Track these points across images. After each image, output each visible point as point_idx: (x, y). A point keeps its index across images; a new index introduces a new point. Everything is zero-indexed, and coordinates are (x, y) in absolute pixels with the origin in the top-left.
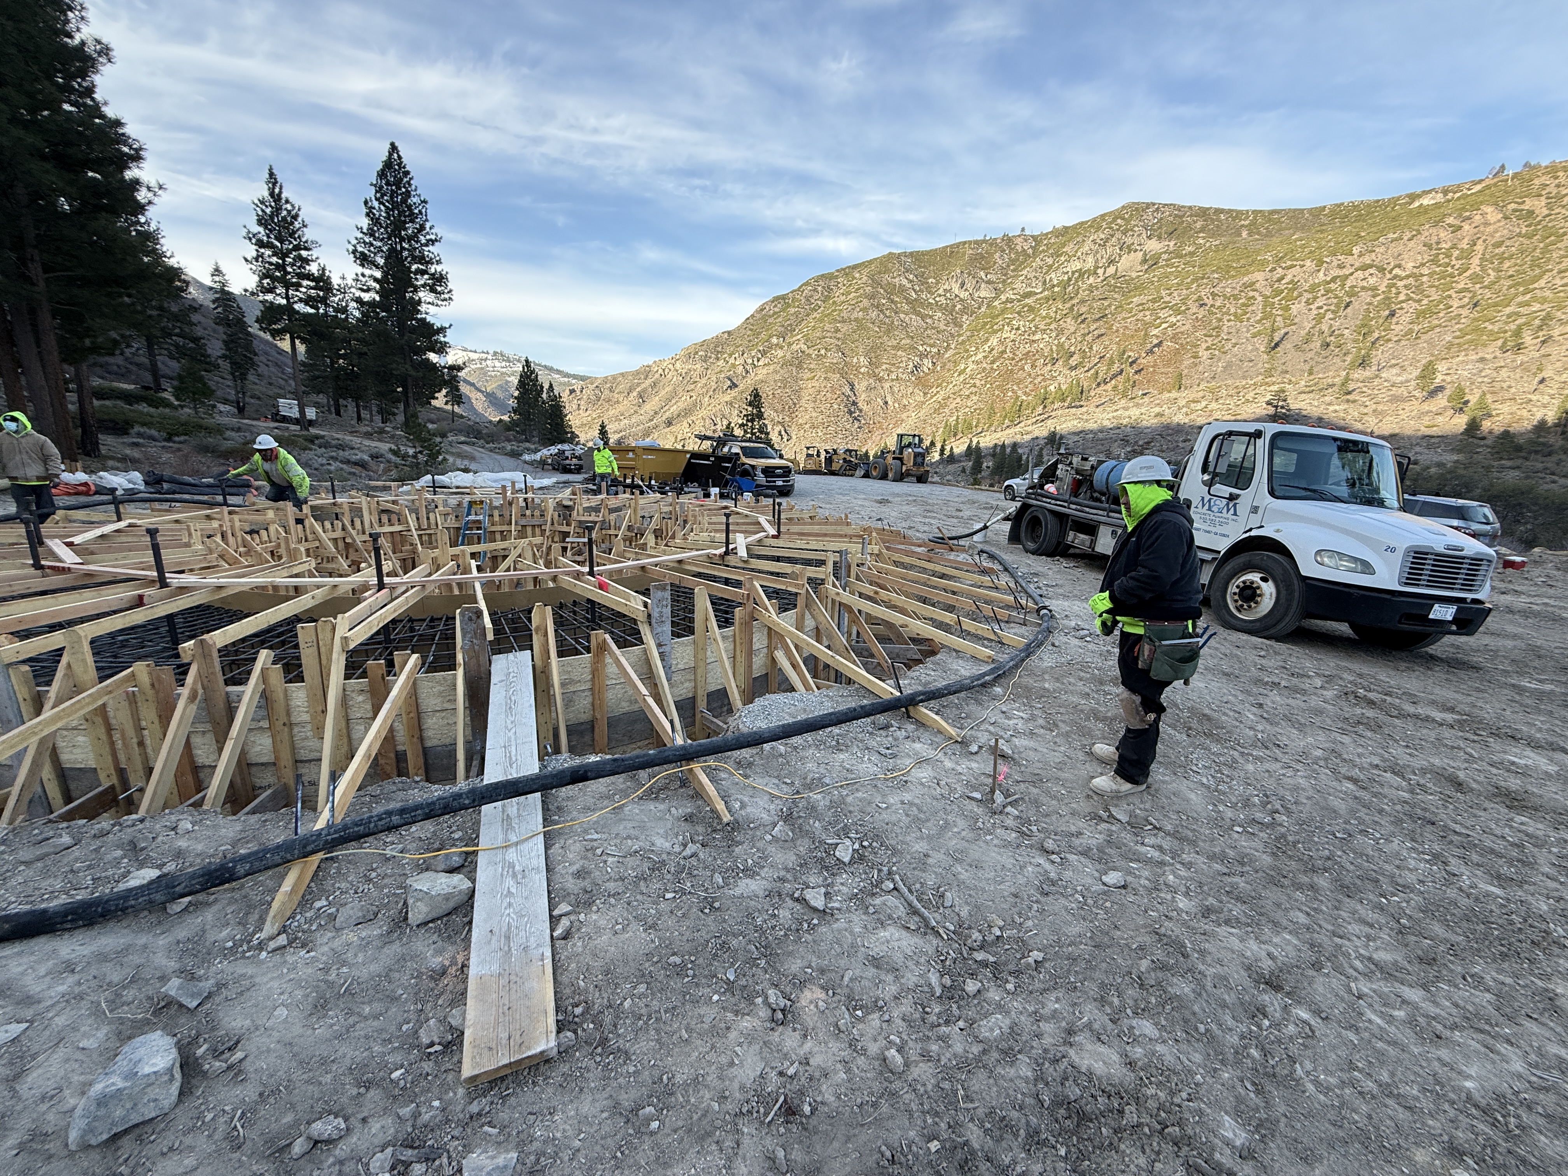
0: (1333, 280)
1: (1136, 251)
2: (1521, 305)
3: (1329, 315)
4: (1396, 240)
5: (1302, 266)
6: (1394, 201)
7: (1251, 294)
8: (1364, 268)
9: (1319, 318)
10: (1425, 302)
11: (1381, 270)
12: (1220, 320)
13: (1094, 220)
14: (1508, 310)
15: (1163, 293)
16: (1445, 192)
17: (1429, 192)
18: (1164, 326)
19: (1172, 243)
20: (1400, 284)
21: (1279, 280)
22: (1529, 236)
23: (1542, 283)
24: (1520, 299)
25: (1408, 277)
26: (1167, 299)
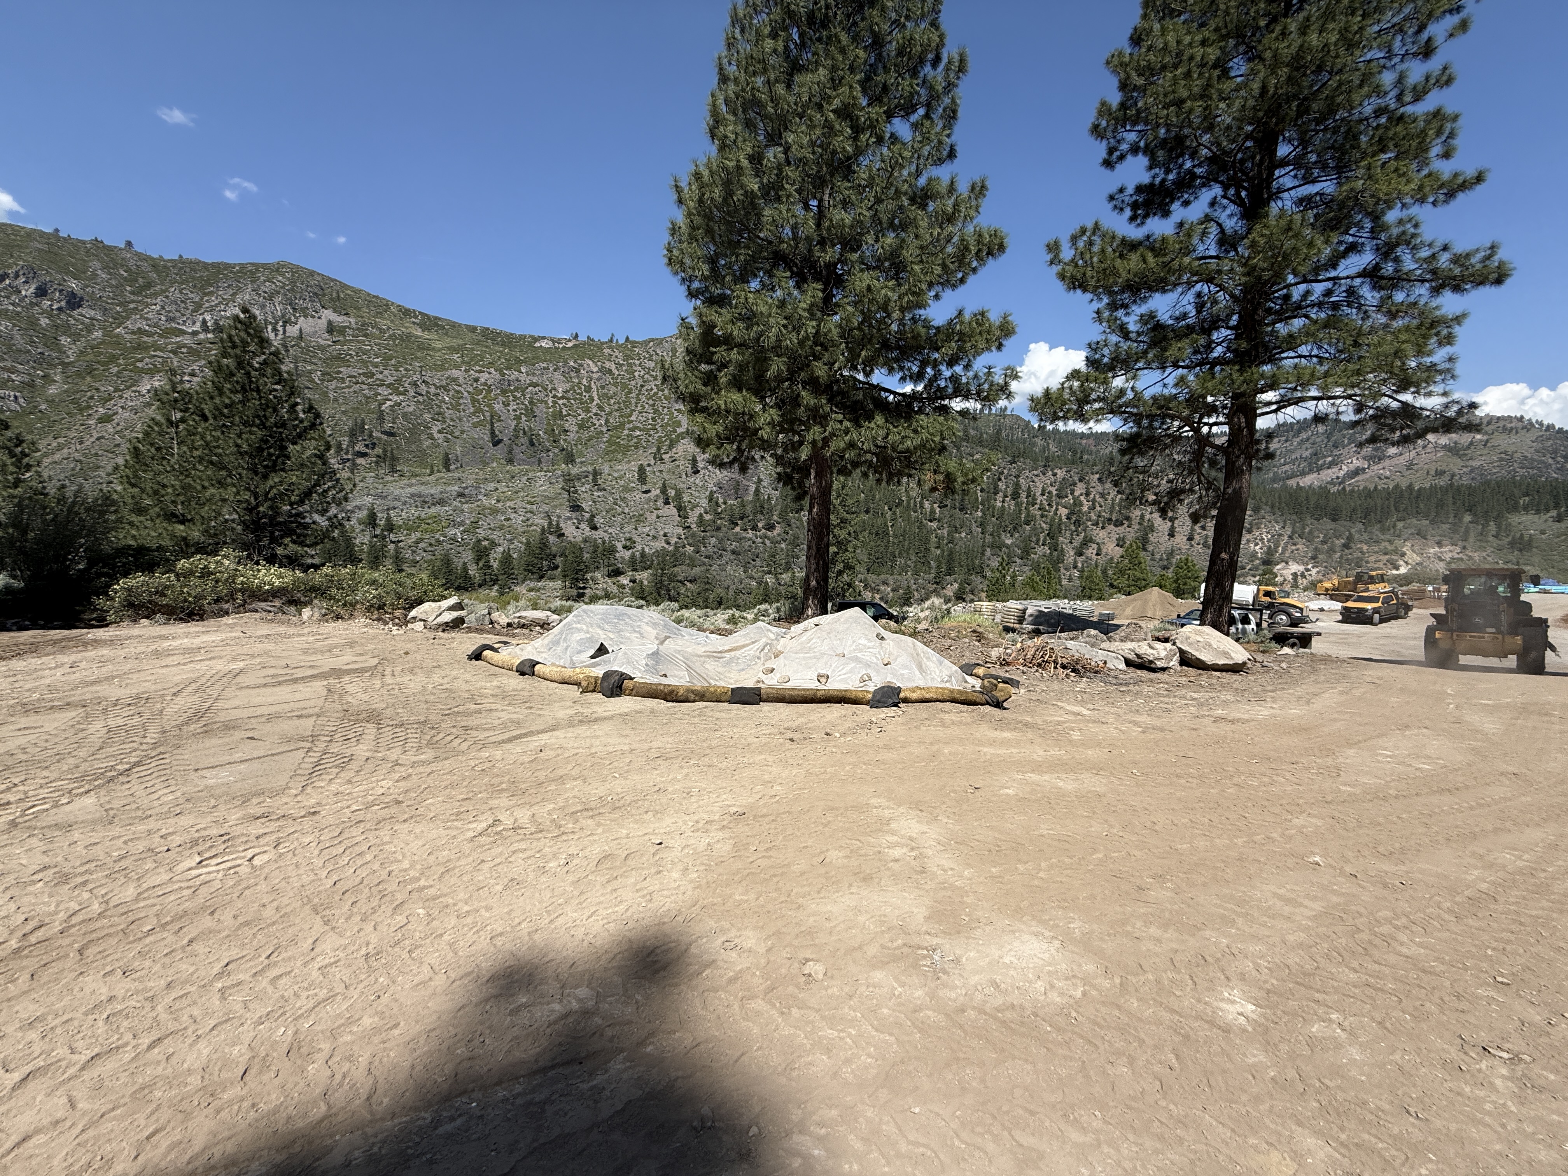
0: (516, 389)
1: (313, 317)
2: (630, 429)
3: (524, 418)
4: (545, 368)
5: (490, 373)
6: (522, 338)
7: (457, 388)
8: (535, 385)
9: (518, 418)
10: (579, 418)
11: (546, 390)
12: (440, 407)
13: (243, 266)
14: (626, 432)
15: (374, 370)
16: (553, 341)
17: (544, 338)
18: (389, 403)
19: (352, 320)
20: (561, 402)
21: (476, 380)
22: (615, 385)
23: (633, 418)
24: (627, 426)
25: (562, 398)
26: (381, 377)
